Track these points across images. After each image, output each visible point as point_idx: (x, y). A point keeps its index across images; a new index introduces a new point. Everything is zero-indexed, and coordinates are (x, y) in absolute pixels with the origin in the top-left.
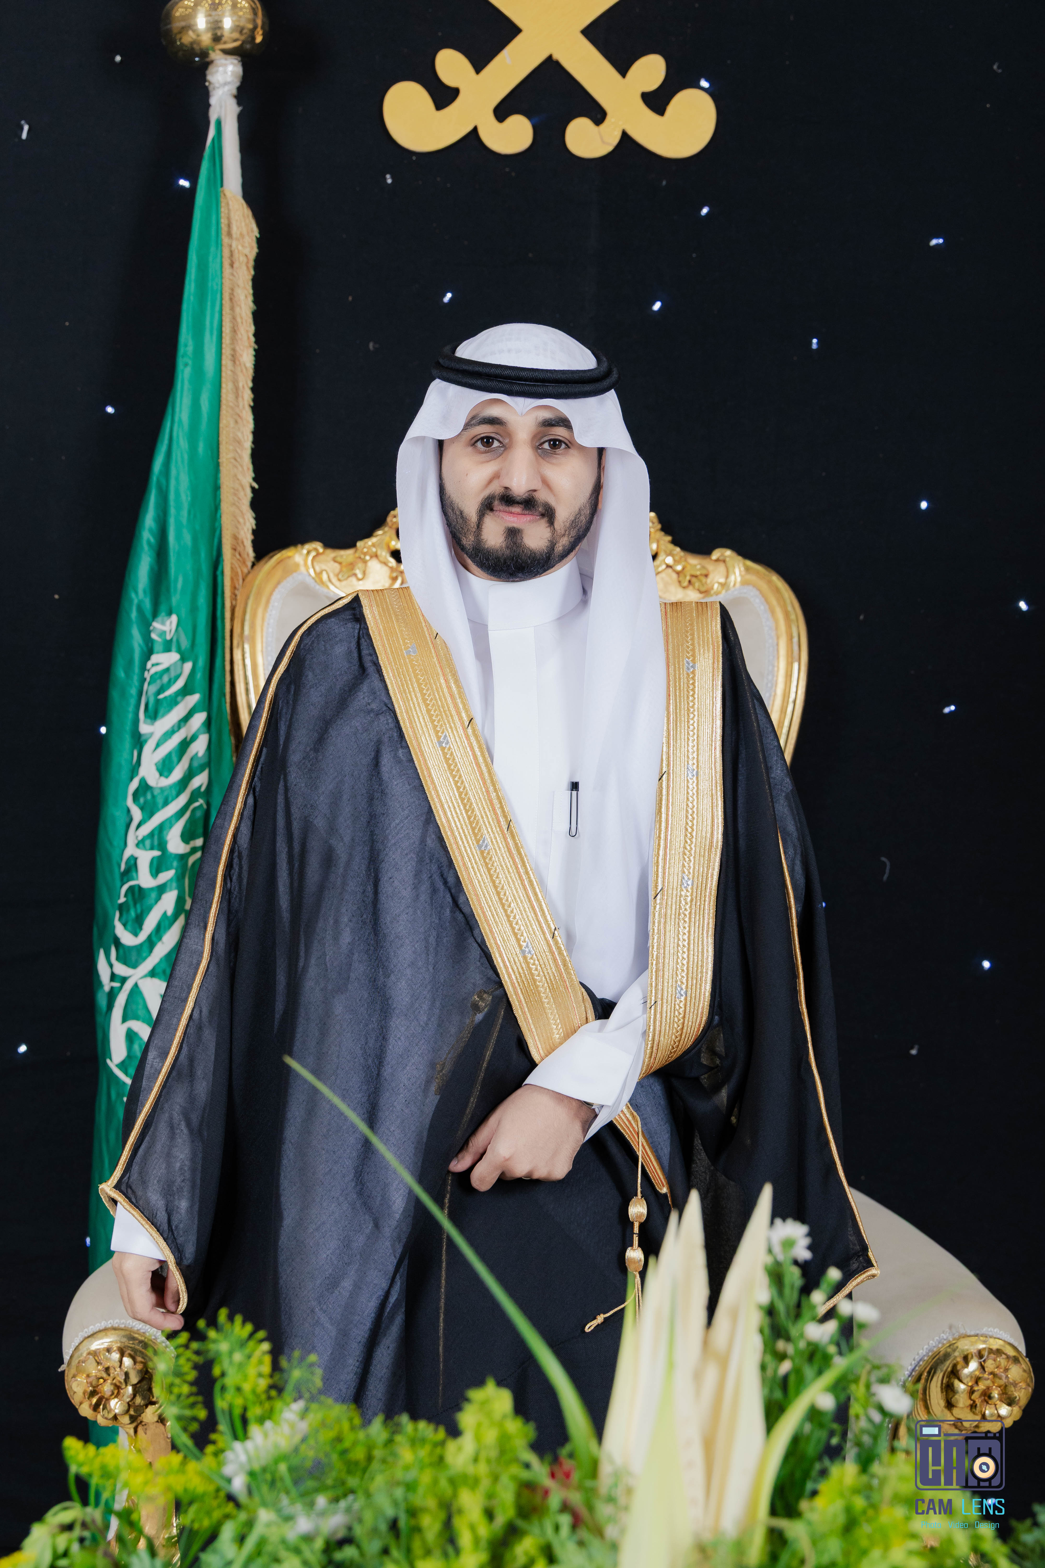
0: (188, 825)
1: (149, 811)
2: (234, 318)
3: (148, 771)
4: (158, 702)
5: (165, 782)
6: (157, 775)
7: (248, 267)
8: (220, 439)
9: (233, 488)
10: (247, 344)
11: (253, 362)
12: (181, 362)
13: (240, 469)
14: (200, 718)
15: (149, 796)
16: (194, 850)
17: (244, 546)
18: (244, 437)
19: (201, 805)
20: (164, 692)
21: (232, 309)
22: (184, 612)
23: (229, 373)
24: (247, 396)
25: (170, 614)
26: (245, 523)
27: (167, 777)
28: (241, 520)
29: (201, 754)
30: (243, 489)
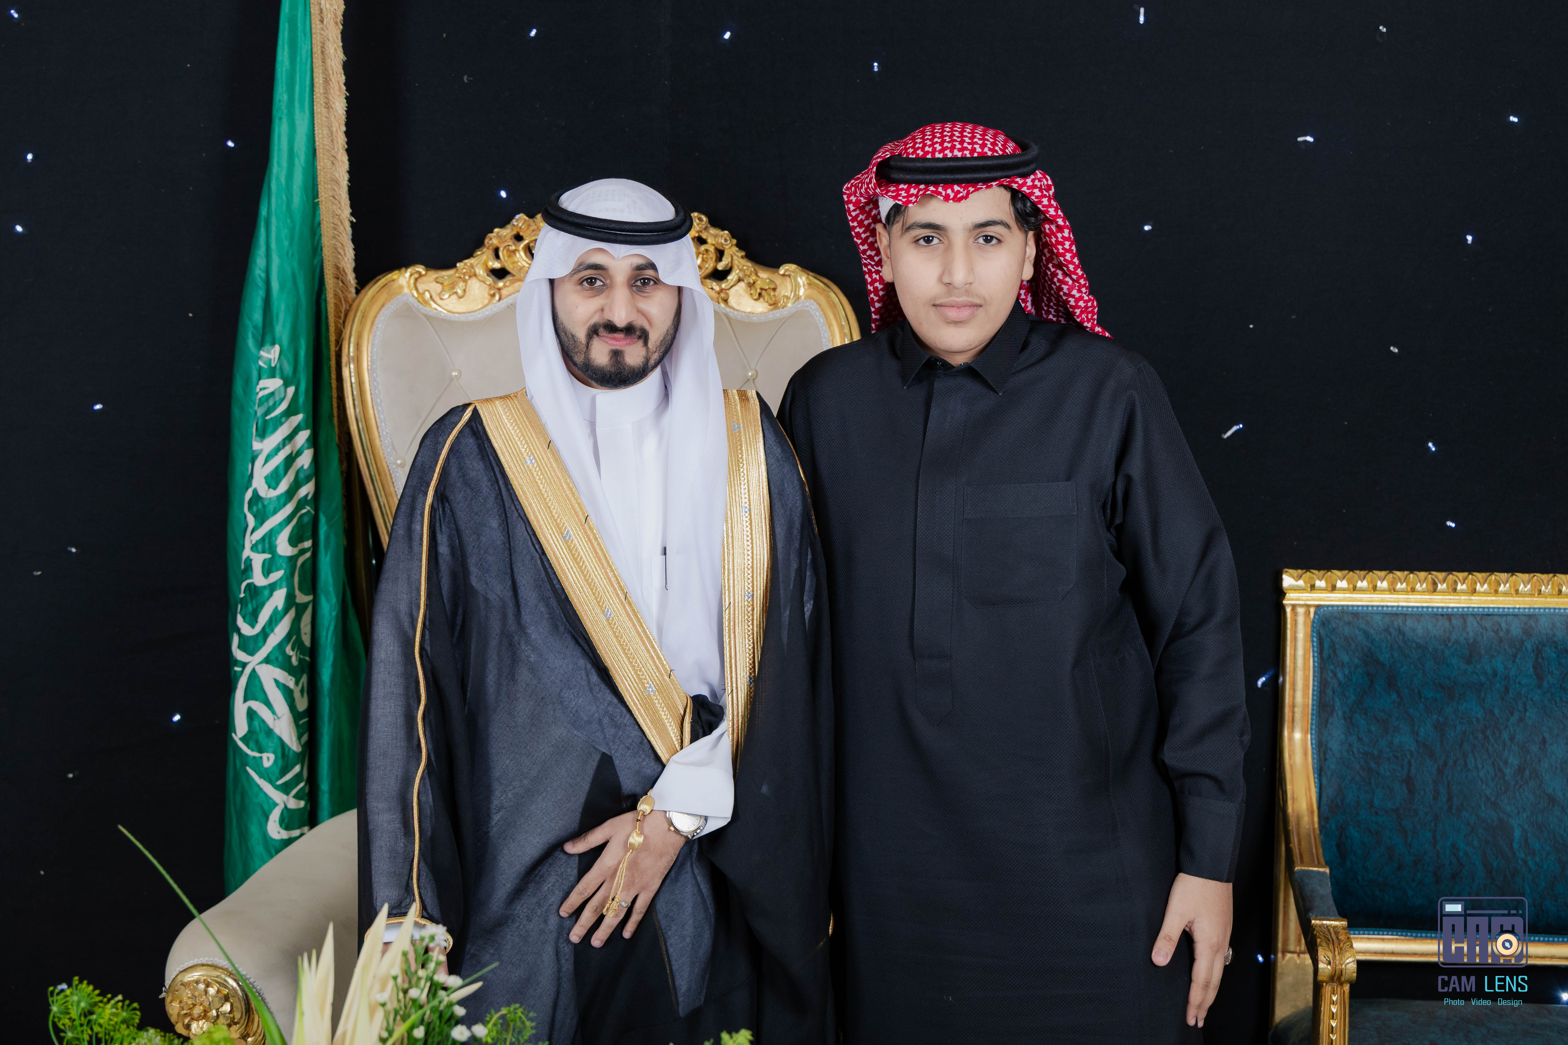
0: (295, 531)
1: (261, 519)
2: (326, 69)
3: (259, 483)
4: (265, 422)
5: (273, 494)
6: (266, 487)
7: (336, 23)
8: (319, 180)
9: (333, 223)
10: (338, 93)
11: (346, 109)
12: (276, 114)
13: (339, 205)
14: (304, 436)
15: (260, 506)
16: (303, 552)
17: (346, 274)
18: (340, 177)
19: (309, 511)
20: (270, 414)
21: (324, 62)
22: (285, 341)
23: (324, 119)
24: (341, 140)
25: (273, 343)
26: (345, 254)
27: (275, 489)
28: (342, 252)
29: (306, 467)
30: (342, 223)
